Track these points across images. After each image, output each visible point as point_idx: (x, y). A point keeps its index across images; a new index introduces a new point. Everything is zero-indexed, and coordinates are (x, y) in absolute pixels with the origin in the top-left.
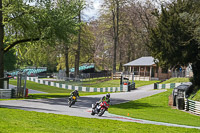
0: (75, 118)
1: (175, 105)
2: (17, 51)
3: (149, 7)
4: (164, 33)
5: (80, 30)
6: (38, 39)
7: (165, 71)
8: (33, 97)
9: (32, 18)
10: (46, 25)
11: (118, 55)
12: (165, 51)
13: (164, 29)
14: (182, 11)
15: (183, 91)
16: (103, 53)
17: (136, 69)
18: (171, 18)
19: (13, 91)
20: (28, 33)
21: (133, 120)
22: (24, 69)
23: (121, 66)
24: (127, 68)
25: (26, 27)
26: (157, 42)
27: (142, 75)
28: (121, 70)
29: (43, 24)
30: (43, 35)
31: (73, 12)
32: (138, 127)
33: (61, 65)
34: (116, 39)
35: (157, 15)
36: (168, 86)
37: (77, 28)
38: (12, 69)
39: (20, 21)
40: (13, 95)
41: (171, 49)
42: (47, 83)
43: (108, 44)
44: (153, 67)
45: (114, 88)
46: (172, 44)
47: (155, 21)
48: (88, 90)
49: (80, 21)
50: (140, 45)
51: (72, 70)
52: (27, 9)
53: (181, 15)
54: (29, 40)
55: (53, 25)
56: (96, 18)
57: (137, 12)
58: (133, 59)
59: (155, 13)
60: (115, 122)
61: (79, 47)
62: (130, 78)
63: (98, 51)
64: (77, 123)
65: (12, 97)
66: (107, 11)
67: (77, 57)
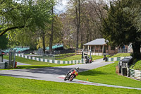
0: (50, 82)
1: (120, 72)
2: (9, 35)
3: (102, 4)
4: (112, 21)
5: (53, 20)
6: (23, 27)
7: (113, 48)
8: (20, 68)
9: (19, 12)
10: (29, 17)
11: (80, 37)
12: (113, 34)
13: (112, 19)
14: (124, 6)
15: (126, 62)
16: (69, 37)
17: (93, 47)
18: (117, 11)
19: (6, 63)
20: (16, 22)
21: (91, 84)
22: (14, 48)
23: (82, 45)
24: (86, 47)
25: (15, 18)
26: (108, 28)
27: (97, 51)
28: (82, 48)
29: (27, 16)
30: (27, 24)
31: (48, 8)
32: (95, 88)
33: (40, 45)
34: (78, 26)
35: (107, 9)
36: (115, 59)
37: (51, 19)
38: (5, 48)
39: (11, 14)
40: (6, 67)
41: (117, 33)
42: (30, 58)
43: (73, 30)
44: (105, 46)
45: (77, 61)
46: (118, 30)
47: (106, 14)
48: (59, 62)
49: (53, 14)
50: (95, 30)
51: (48, 48)
52: (16, 5)
53: (124, 9)
54: (17, 28)
55: (34, 17)
56: (64, 11)
57: (93, 7)
58: (91, 41)
59: (106, 8)
60: (78, 85)
61: (53, 32)
62: (89, 54)
63: (65, 35)
64: (51, 86)
65: (5, 68)
66: (72, 7)
67: (51, 39)
